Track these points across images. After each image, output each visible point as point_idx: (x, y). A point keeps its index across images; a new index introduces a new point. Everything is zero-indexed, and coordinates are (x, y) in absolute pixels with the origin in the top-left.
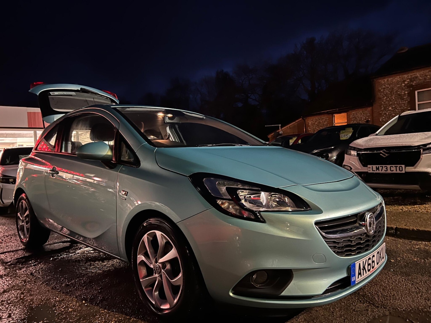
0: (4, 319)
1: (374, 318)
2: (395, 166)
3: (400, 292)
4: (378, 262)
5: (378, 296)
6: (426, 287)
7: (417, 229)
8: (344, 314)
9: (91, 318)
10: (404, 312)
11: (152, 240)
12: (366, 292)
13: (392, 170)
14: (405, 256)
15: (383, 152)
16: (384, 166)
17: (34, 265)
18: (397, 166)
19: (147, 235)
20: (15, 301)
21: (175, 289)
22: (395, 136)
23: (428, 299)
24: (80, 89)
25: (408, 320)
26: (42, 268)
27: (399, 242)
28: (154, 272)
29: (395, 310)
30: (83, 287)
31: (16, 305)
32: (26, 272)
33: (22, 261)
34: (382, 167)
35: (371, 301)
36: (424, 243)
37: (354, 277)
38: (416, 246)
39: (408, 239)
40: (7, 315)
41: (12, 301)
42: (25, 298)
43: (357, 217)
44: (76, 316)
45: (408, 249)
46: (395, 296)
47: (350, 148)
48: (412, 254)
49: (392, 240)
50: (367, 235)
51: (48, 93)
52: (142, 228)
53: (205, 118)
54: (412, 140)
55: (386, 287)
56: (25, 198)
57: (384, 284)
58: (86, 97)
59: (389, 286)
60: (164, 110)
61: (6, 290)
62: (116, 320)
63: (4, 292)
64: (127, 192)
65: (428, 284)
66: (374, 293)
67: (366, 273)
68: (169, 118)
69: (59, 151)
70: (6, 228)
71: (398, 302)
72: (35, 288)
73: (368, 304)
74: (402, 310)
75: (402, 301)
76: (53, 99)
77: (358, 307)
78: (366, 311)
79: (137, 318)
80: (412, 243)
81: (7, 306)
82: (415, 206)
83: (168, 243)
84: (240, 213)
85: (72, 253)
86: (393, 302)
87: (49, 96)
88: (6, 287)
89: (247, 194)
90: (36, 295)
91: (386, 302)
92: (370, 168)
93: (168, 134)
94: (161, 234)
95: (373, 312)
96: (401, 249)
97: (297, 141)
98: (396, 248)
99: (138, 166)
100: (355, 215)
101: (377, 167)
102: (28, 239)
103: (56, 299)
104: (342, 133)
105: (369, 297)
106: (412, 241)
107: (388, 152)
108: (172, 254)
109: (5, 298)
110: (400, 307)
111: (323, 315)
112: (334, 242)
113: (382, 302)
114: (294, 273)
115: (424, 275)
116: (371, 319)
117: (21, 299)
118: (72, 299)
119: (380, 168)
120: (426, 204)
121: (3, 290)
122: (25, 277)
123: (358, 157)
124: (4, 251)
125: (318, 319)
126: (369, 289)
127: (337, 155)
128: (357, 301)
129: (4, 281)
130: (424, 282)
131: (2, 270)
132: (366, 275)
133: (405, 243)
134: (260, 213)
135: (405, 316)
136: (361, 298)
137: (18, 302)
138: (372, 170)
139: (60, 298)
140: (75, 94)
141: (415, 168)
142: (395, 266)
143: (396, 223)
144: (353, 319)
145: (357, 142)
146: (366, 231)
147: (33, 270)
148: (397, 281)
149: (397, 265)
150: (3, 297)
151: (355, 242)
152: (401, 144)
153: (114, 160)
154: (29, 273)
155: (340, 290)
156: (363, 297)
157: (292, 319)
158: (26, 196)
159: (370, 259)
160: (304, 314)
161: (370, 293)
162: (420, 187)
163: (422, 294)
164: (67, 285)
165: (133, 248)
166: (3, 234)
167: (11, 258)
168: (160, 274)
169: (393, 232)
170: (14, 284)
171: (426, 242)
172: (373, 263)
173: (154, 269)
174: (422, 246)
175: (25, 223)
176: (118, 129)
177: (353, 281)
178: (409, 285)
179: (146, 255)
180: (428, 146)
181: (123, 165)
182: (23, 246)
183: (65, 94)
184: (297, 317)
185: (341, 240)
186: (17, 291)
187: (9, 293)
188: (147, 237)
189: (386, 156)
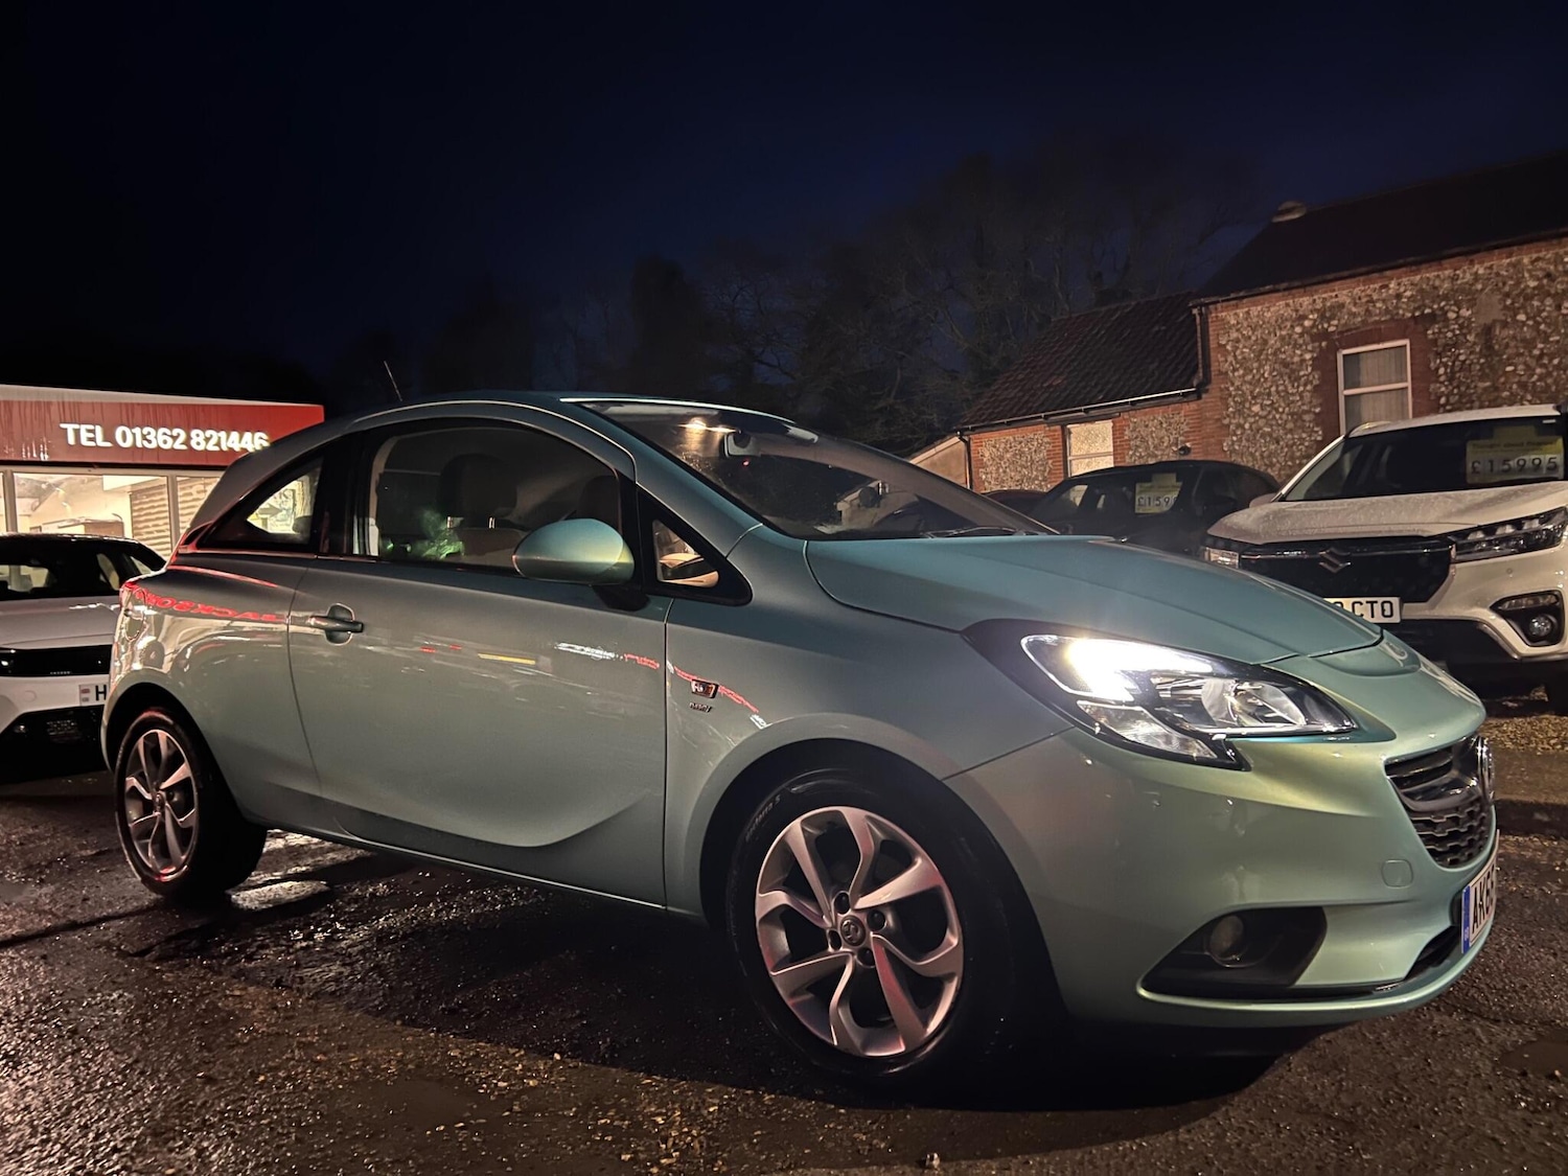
1: (1505, 1051)
2: (1367, 602)
3: (1536, 977)
8: (1413, 1046)
11: (818, 839)
15: (1328, 557)
16: (1331, 600)
18: (1376, 602)
19: (804, 821)
20: (300, 1069)
28: (830, 940)
29: (1549, 1027)
30: (513, 1012)
33: (194, 946)
37: (1467, 927)
46: (1527, 989)
47: (1208, 540)
52: (777, 800)
53: (817, 439)
54: (1418, 518)
56: (168, 720)
67: (1484, 918)
71: (1546, 1004)
78: (1470, 1034)
79: (781, 1094)
83: (893, 845)
86: (1533, 1005)
91: (1511, 1005)
94: (869, 818)
95: (1492, 1034)
99: (742, 601)
102: (184, 869)
104: (1141, 492)
107: (1344, 554)
108: (917, 876)
110: (1558, 1017)
111: (1354, 1053)
112: (1429, 824)
114: (1328, 917)
116: (1497, 1053)
118: (507, 1050)
124: (94, 917)
125: (1347, 1064)
132: (1483, 923)
139: (461, 1052)
141: (1433, 607)
144: (1450, 1058)
145: (1235, 524)
150: (241, 1060)
151: (1464, 825)
155: (1431, 970)
167: (145, 937)
168: (862, 945)
173: (834, 932)
175: (169, 813)
176: (632, 479)
177: (1462, 940)
179: (796, 886)
180: (1471, 538)
181: (675, 597)
185: (1443, 817)
186: (278, 1040)
188: (802, 828)
189: (1338, 569)
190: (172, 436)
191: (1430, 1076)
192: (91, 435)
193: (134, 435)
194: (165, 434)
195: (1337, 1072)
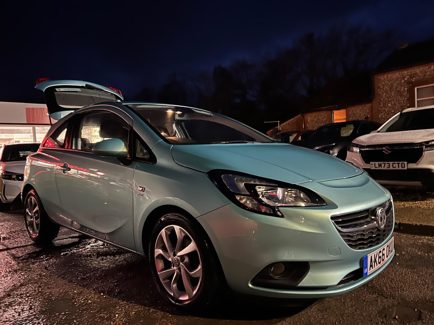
0: (26, 311)
1: (384, 308)
2: (397, 163)
3: (407, 284)
4: (387, 255)
5: (386, 287)
6: (432, 280)
7: (420, 224)
8: (355, 305)
9: (112, 309)
10: (412, 303)
11: (169, 235)
12: (374, 284)
13: (394, 166)
14: (409, 251)
15: (385, 149)
16: (386, 163)
17: (46, 260)
18: (400, 163)
19: (165, 229)
20: (34, 294)
21: (194, 281)
22: (397, 133)
24: (85, 86)
25: (416, 310)
26: (55, 263)
27: (403, 237)
28: (172, 265)
29: (403, 301)
30: (99, 280)
31: (36, 298)
32: (40, 266)
33: (34, 256)
35: (379, 292)
36: (427, 237)
37: (366, 269)
38: (420, 240)
39: (411, 234)
40: (28, 307)
41: (30, 294)
42: (43, 291)
43: (368, 212)
44: (97, 307)
45: (411, 243)
46: (402, 287)
47: (352, 144)
48: (416, 249)
49: (396, 235)
50: (378, 229)
51: (54, 90)
52: (159, 222)
53: (212, 115)
54: (414, 137)
55: (394, 279)
56: (34, 194)
57: (391, 276)
58: (90, 94)
59: (396, 278)
60: (174, 107)
61: (23, 283)
62: (136, 310)
63: (21, 285)
64: (145, 188)
66: (383, 285)
67: (377, 265)
68: (179, 115)
69: (70, 148)
70: (12, 224)
71: (406, 293)
72: (51, 282)
73: (377, 295)
74: (410, 300)
75: (409, 292)
76: (59, 96)
77: (368, 298)
78: (376, 302)
79: (156, 309)
81: (27, 299)
82: (417, 202)
83: (186, 237)
84: (258, 208)
85: (81, 248)
86: (401, 293)
87: (55, 93)
88: (22, 281)
89: (264, 190)
90: (54, 288)
91: (394, 293)
92: (372, 164)
93: (174, 131)
94: (180, 228)
95: (383, 302)
96: (405, 243)
97: (297, 137)
98: (399, 242)
99: (154, 163)
100: (367, 211)
101: (380, 164)
102: (37, 234)
103: (74, 291)
104: (343, 130)
105: (378, 289)
106: (415, 236)
107: (390, 148)
108: (191, 247)
109: (24, 292)
110: (408, 297)
111: (335, 306)
112: (349, 236)
113: (391, 293)
114: (310, 265)
115: (428, 268)
116: (381, 308)
117: (39, 292)
118: (90, 291)
119: (383, 165)
120: (427, 200)
121: (20, 284)
122: (40, 271)
123: (360, 154)
124: (15, 247)
125: (330, 309)
126: (377, 281)
127: (338, 152)
129: (19, 275)
130: (430, 274)
131: (15, 265)
132: (376, 267)
133: (409, 238)
134: (278, 208)
135: (414, 306)
136: (370, 290)
137: (36, 295)
138: (374, 167)
139: (78, 291)
140: (81, 91)
141: (418, 164)
142: (400, 259)
143: (400, 218)
144: (364, 309)
145: (360, 139)
146: (377, 225)
147: (46, 264)
149: (402, 259)
150: (21, 290)
151: (367, 236)
152: (404, 141)
153: (128, 156)
154: (43, 268)
155: (353, 282)
156: (372, 289)
157: (306, 309)
158: (35, 192)
159: (380, 252)
160: (316, 304)
161: (378, 285)
162: (422, 183)
163: (428, 286)
164: (83, 279)
165: (150, 242)
166: (9, 230)
167: (23, 253)
168: (179, 267)
169: (397, 227)
170: (30, 278)
171: (429, 236)
172: (383, 256)
173: (173, 262)
174: (425, 241)
175: (34, 219)
176: (132, 126)
177: (365, 273)
178: (415, 277)
179: (164, 248)
180: (430, 143)
181: (139, 162)
182: (32, 242)
183: (71, 90)
184: (310, 308)
185: (355, 234)
186: (34, 285)
187: (27, 286)
188: (165, 231)
189: (388, 153)
191: (354, 315)
195: (325, 312)
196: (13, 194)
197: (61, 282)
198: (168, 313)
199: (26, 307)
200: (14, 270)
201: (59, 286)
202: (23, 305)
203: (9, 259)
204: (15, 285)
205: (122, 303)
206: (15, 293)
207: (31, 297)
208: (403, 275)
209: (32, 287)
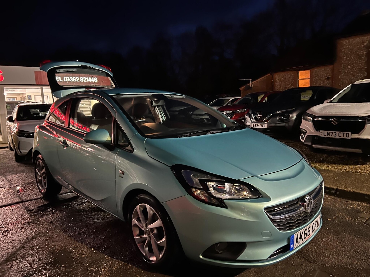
0: (36, 262)
1: (306, 272)
2: (343, 133)
3: (330, 250)
4: (313, 231)
5: (312, 253)
6: (351, 246)
7: (354, 191)
8: (284, 268)
9: (99, 263)
10: (329, 268)
11: (143, 210)
13: (340, 136)
14: (340, 216)
15: (333, 120)
16: (334, 132)
17: (52, 213)
18: (345, 133)
19: (139, 206)
20: (42, 246)
21: (160, 248)
23: (349, 257)
24: (80, 66)
25: (331, 275)
26: (59, 217)
27: (338, 201)
28: (145, 233)
29: (323, 266)
30: (91, 235)
31: (44, 250)
32: (47, 220)
33: (42, 209)
34: (332, 133)
35: (306, 257)
36: (357, 203)
37: (293, 245)
38: (351, 205)
39: (345, 199)
40: (38, 259)
41: (39, 246)
42: (49, 244)
43: (299, 199)
44: (88, 261)
45: (343, 208)
46: (325, 253)
47: (306, 114)
48: (346, 214)
49: (332, 199)
50: (305, 212)
51: (55, 71)
52: (135, 200)
53: (184, 97)
54: (359, 111)
55: (320, 245)
57: (318, 242)
59: (322, 244)
60: (151, 95)
61: (34, 236)
62: (117, 266)
63: (33, 238)
64: (124, 172)
65: (353, 243)
66: (310, 250)
67: (302, 240)
69: (68, 126)
70: (26, 176)
71: (326, 259)
72: (55, 235)
73: (304, 260)
74: (328, 266)
75: (329, 258)
77: (296, 262)
78: (301, 266)
79: (133, 265)
80: (348, 202)
82: (357, 166)
83: (154, 214)
84: (209, 199)
86: (323, 259)
88: (33, 234)
90: (57, 242)
91: (317, 258)
92: (322, 133)
94: (150, 208)
95: (306, 266)
96: (338, 208)
97: (263, 99)
98: (334, 207)
99: (132, 152)
101: (328, 133)
102: (45, 190)
103: (72, 245)
104: (303, 95)
105: (305, 254)
106: (348, 201)
107: (338, 120)
108: (158, 223)
109: (34, 244)
110: (327, 263)
111: (268, 268)
112: (279, 222)
113: (315, 258)
114: (247, 245)
115: (351, 235)
116: (304, 273)
117: (46, 245)
118: (84, 246)
119: (331, 134)
120: (367, 164)
121: (32, 236)
122: (47, 224)
123: (313, 123)
124: (28, 199)
127: (296, 116)
128: (296, 257)
129: (31, 228)
130: (350, 241)
131: (28, 217)
132: (302, 242)
133: (342, 202)
134: (224, 200)
135: (330, 271)
137: (44, 247)
138: (323, 135)
139: (75, 245)
140: (77, 71)
141: (360, 135)
143: (338, 184)
144: (291, 273)
145: (313, 110)
147: (52, 218)
148: (329, 240)
149: (332, 224)
150: (32, 243)
151: (295, 219)
152: (350, 114)
154: (49, 221)
155: (281, 254)
156: (301, 253)
158: (42, 157)
159: (306, 230)
161: (306, 250)
162: (362, 151)
163: (346, 253)
164: (79, 234)
166: (24, 182)
167: (34, 206)
168: (149, 236)
169: (334, 192)
170: (40, 231)
171: (360, 202)
172: (309, 232)
173: (145, 231)
174: (355, 206)
175: (43, 178)
176: (115, 117)
177: (291, 248)
178: (338, 243)
179: (139, 220)
181: (120, 149)
182: (42, 196)
183: (69, 71)
185: (284, 220)
186: (42, 238)
187: (37, 239)
188: (139, 208)
189: (336, 124)
190: (76, 79)
192: (58, 79)
193: (68, 79)
194: (74, 78)
195: (260, 274)
196: (26, 148)
197: (62, 236)
198: (141, 269)
199: (36, 259)
200: (27, 222)
201: (61, 240)
202: (34, 257)
203: (24, 212)
204: (28, 237)
205: (107, 258)
206: (28, 246)
207: (40, 250)
208: (329, 241)
209: (41, 239)
